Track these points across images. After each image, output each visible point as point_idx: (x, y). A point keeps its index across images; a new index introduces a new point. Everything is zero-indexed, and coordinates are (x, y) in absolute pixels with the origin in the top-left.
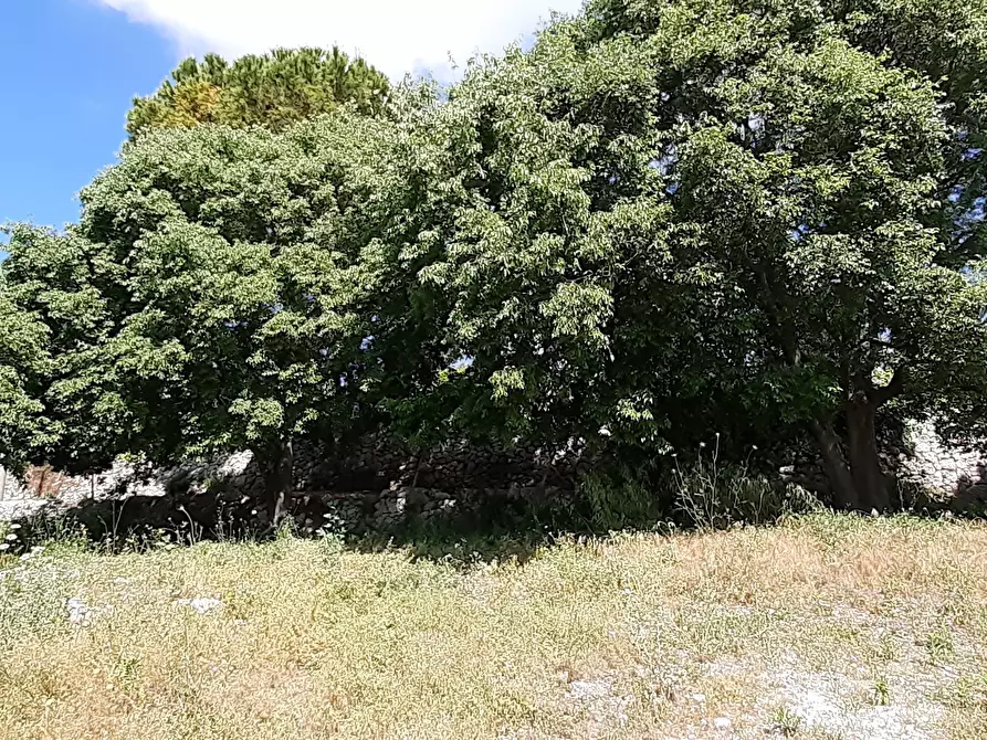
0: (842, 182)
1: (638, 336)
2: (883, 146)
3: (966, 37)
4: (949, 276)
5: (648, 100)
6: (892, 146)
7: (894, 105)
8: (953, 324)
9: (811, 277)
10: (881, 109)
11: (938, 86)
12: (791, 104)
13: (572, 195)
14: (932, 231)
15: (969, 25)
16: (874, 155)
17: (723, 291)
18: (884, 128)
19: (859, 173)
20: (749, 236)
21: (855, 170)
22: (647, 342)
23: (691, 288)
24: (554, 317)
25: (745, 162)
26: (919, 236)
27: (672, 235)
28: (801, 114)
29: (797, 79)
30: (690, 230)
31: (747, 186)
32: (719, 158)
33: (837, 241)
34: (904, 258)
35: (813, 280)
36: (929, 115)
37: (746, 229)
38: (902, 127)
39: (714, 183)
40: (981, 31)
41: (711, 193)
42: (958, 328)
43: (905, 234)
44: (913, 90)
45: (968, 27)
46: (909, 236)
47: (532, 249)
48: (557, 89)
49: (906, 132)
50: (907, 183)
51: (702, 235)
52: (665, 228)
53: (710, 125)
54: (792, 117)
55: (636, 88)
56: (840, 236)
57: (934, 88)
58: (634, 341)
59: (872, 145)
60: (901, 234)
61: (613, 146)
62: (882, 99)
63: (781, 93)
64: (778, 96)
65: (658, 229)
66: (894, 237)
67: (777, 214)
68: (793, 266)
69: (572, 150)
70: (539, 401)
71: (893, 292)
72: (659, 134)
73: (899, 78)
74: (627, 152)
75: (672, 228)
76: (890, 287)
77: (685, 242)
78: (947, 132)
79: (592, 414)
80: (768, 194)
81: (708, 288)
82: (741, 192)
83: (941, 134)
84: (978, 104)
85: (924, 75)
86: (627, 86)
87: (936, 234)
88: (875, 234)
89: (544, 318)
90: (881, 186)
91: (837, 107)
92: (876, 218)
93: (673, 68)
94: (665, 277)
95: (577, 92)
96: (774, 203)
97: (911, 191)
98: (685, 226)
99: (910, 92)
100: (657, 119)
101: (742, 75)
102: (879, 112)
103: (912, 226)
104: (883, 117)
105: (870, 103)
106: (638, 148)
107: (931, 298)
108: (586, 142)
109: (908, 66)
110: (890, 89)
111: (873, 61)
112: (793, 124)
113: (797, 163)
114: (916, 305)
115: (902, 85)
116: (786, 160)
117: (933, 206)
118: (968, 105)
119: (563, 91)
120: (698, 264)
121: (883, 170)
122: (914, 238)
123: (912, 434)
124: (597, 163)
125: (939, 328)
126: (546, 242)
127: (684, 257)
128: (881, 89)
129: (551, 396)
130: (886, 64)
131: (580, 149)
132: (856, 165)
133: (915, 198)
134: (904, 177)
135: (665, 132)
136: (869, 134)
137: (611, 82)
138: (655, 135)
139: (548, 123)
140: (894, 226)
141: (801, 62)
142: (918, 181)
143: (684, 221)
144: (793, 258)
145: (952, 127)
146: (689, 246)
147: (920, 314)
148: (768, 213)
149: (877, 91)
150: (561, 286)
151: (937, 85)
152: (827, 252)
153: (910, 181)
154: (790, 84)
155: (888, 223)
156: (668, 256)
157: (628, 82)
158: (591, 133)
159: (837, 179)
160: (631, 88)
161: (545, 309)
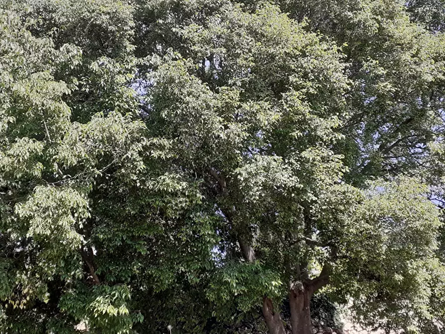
0: (275, 116)
1: (114, 235)
2: (304, 90)
3: (359, 17)
4: (353, 191)
5: (126, 31)
6: (311, 91)
7: (312, 60)
8: (357, 229)
9: (256, 189)
10: (303, 62)
11: (341, 50)
12: (238, 51)
13: (52, 105)
14: (340, 156)
15: (361, 9)
16: (298, 97)
17: (188, 197)
18: (305, 76)
19: (288, 110)
20: (208, 153)
21: (285, 107)
22: (123, 241)
23: (161, 194)
24: (31, 217)
25: (204, 93)
26: (332, 160)
27: (145, 148)
28: (246, 59)
29: (243, 32)
30: (160, 145)
31: (206, 112)
32: (183, 87)
33: (274, 161)
34: (322, 177)
35: (258, 191)
36: (336, 71)
37: (205, 146)
38: (317, 78)
39: (178, 108)
40: (369, 14)
41: (176, 115)
42: (361, 232)
43: (322, 158)
44: (325, 50)
45: (360, 10)
46: (324, 160)
47: (11, 152)
48: (45, 9)
49: (319, 82)
50: (322, 119)
51: (170, 149)
52: (139, 141)
53: (176, 59)
54: (240, 61)
55: (116, 19)
56: (276, 157)
57: (339, 51)
58: (110, 240)
59: (297, 88)
60: (319, 158)
61: (94, 66)
62: (304, 55)
63: (232, 40)
64: (230, 43)
65: (132, 142)
66: (314, 160)
67: (229, 137)
68: (242, 179)
69: (57, 65)
70: (14, 300)
71: (316, 202)
72: (135, 61)
73: (315, 40)
74: (107, 73)
75: (146, 142)
76: (315, 198)
77: (155, 154)
78: (348, 84)
79: (69, 309)
80: (221, 120)
81: (174, 194)
82: (200, 117)
83: (345, 86)
84: (369, 66)
85: (333, 40)
86: (108, 17)
87: (342, 160)
88: (301, 157)
89: (18, 219)
90: (304, 121)
91: (272, 57)
92: (301, 145)
93: (148, 8)
94: (138, 184)
95: (63, 15)
96: (226, 127)
97: (325, 126)
98: (155, 140)
99: (323, 52)
100: (133, 47)
101: (202, 22)
102: (302, 65)
103: (326, 152)
104: (305, 68)
105: (296, 57)
106: (116, 70)
107: (342, 208)
108: (70, 60)
109: (321, 32)
110: (309, 48)
111: (296, 26)
112: (241, 67)
113: (243, 98)
114: (333, 213)
115: (317, 46)
116: (235, 94)
117: (340, 138)
118: (362, 66)
119: (50, 12)
120: (167, 174)
121: (305, 108)
122: (328, 161)
123: (341, 315)
124: (79, 79)
125: (349, 232)
126: (25, 146)
127: (155, 167)
128: (303, 47)
129: (28, 293)
130: (307, 29)
131: (65, 66)
132: (286, 103)
133: (327, 131)
134: (321, 116)
135: (141, 59)
136: (294, 80)
137: (93, 11)
138: (131, 61)
139: (32, 38)
140: (313, 151)
141: (246, 19)
142: (329, 119)
143: (155, 136)
144: (242, 172)
145: (351, 81)
146: (159, 157)
147: (336, 219)
148: (222, 135)
149: (300, 48)
150: (38, 188)
151: (340, 48)
152: (267, 169)
153: (325, 118)
154: (239, 35)
155: (310, 149)
156: (141, 166)
157: (109, 13)
158: (75, 52)
159: (272, 114)
160: (111, 18)
161: (21, 210)
